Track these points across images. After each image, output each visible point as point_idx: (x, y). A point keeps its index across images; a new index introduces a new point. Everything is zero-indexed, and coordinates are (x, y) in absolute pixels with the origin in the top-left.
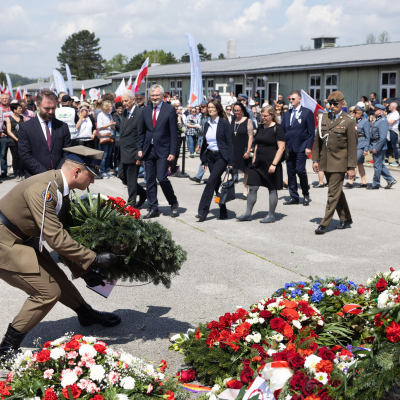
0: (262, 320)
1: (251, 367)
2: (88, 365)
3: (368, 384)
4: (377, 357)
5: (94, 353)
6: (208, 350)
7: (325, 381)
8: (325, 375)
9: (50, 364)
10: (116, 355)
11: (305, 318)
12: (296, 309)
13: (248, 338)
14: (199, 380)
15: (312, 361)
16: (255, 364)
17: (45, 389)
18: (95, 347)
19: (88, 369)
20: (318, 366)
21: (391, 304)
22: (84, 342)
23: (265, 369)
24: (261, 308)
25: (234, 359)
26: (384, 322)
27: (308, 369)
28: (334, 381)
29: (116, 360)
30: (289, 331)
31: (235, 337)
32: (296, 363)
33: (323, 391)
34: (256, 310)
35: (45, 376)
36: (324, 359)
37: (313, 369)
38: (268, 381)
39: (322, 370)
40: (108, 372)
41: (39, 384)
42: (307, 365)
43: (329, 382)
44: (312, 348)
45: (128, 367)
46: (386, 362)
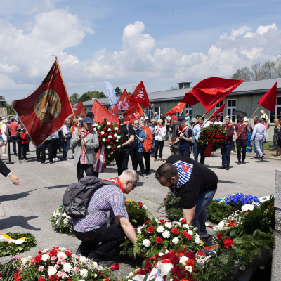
1: (150, 262)
2: (62, 263)
3: (215, 272)
4: (220, 257)
5: (65, 256)
7: (191, 271)
8: (191, 267)
9: (42, 263)
10: (77, 257)
15: (183, 260)
16: (152, 261)
17: (39, 277)
18: (66, 253)
19: (62, 265)
20: (187, 262)
21: (226, 228)
22: (60, 251)
23: (158, 264)
26: (223, 238)
27: (181, 264)
28: (196, 270)
29: (77, 260)
32: (175, 261)
33: (190, 276)
35: (39, 270)
36: (190, 258)
37: (184, 264)
38: (160, 270)
39: (189, 264)
40: (73, 267)
41: (36, 274)
42: (181, 262)
43: (193, 271)
44: (183, 252)
45: (84, 264)
46: (225, 260)
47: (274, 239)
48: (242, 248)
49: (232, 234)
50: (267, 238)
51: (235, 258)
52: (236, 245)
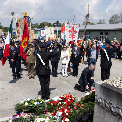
0: (62, 99)
1: (56, 111)
3: (74, 115)
4: (76, 111)
6: (51, 106)
7: (68, 114)
11: (70, 99)
12: (69, 97)
13: (59, 103)
14: (49, 111)
24: (62, 97)
25: (56, 107)
30: (67, 102)
31: (56, 103)
32: (63, 110)
34: (61, 97)
36: (68, 110)
37: (66, 112)
39: (67, 112)
44: (66, 108)
46: (77, 111)
47: (94, 105)
48: (83, 108)
49: (81, 103)
50: (92, 104)
51: (80, 111)
52: (81, 107)
